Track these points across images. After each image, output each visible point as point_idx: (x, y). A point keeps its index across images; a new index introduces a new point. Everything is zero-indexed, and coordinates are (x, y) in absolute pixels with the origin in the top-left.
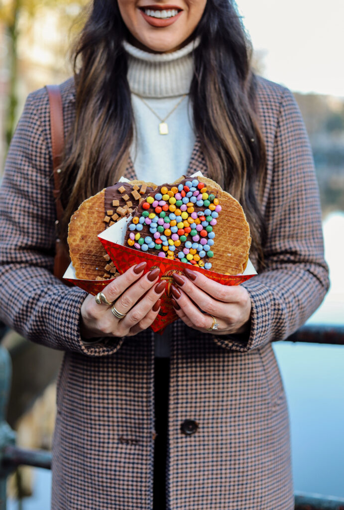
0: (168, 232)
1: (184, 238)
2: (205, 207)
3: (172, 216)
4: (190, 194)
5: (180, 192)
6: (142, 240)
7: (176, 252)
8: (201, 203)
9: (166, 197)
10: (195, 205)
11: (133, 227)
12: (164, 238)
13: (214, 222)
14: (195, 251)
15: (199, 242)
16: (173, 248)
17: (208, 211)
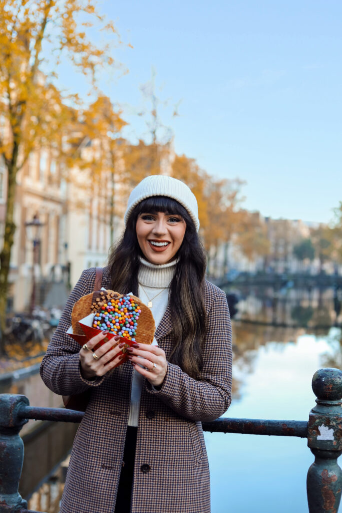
0: (114, 321)
1: (122, 325)
2: (133, 310)
3: (116, 314)
4: (125, 303)
5: (120, 302)
6: (100, 325)
7: (118, 332)
8: (131, 308)
9: (114, 304)
10: (128, 309)
11: (96, 318)
12: (111, 324)
13: (137, 318)
14: (127, 332)
15: (129, 328)
16: (116, 330)
17: (134, 312)
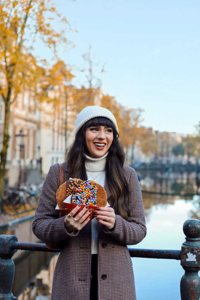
0: (83, 197)
1: (88, 198)
2: (93, 189)
3: (84, 193)
4: (88, 186)
5: (85, 186)
6: (76, 201)
7: (86, 203)
8: (91, 188)
9: (81, 188)
11: (73, 198)
12: (82, 199)
13: (96, 193)
14: (91, 202)
15: (92, 199)
16: (85, 202)
17: (94, 190)
